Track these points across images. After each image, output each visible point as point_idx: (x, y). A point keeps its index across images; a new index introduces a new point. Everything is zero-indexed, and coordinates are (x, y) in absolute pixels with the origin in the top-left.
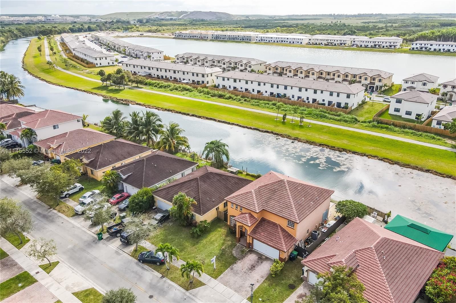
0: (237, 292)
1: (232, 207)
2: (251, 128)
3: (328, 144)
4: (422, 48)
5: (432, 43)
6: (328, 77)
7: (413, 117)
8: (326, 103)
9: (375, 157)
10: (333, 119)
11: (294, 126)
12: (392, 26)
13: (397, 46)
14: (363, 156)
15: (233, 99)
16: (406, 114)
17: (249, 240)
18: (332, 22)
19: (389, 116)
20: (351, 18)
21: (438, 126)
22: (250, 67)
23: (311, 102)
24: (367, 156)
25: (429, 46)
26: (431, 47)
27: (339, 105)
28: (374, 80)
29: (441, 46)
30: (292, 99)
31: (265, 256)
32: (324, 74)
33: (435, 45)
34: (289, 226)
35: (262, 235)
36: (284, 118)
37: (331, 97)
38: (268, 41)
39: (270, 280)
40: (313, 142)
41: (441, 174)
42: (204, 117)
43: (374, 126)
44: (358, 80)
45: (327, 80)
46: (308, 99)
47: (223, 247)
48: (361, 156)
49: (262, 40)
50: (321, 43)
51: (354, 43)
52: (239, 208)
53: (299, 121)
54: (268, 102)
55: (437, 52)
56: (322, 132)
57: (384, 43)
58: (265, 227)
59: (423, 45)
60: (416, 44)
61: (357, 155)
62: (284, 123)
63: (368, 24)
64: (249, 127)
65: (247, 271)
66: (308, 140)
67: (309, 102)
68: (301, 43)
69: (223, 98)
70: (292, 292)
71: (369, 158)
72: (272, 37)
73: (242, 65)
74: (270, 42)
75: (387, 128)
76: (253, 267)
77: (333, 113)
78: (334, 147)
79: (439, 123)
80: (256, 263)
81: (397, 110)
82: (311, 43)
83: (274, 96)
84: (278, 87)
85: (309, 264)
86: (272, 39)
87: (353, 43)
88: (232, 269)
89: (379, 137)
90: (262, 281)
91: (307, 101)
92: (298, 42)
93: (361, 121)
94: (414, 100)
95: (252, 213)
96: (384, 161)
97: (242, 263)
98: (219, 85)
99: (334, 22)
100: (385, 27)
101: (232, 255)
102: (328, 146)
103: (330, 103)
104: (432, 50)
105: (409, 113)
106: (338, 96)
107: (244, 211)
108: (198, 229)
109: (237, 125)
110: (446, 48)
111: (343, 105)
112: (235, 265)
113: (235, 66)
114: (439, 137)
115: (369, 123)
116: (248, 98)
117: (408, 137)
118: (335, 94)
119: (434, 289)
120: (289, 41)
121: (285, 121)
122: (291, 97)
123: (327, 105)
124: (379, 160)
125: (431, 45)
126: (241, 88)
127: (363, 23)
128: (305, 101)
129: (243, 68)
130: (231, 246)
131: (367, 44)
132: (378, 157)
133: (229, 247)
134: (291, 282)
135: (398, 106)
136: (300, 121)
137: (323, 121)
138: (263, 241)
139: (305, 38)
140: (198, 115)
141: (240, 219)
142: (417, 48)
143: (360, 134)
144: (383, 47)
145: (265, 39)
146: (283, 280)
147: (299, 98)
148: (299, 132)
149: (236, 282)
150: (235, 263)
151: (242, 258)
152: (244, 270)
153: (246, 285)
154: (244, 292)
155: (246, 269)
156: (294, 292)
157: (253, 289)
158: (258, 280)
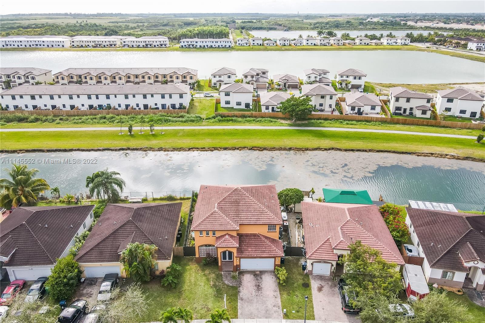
0: (269, 317)
1: (201, 235)
2: (99, 150)
3: (197, 146)
4: (189, 46)
5: (197, 41)
6: (137, 80)
7: (243, 107)
8: (160, 106)
9: (244, 148)
10: (179, 121)
11: (146, 136)
12: (144, 25)
13: (167, 44)
14: (234, 150)
15: (42, 121)
16: (237, 105)
17: (236, 262)
18: (77, 22)
19: (223, 109)
20: (92, 17)
21: (267, 111)
22: (33, 78)
23: (142, 108)
24: (238, 149)
25: (194, 43)
26: (196, 44)
27: (173, 106)
28: (185, 78)
29: (204, 42)
30: (120, 109)
31: (257, 271)
32: (132, 77)
33: (200, 42)
34: (270, 231)
35: (250, 251)
36: (130, 131)
37: (163, 99)
38: (16, 46)
39: (284, 290)
40: (181, 148)
41: (300, 149)
42: (21, 150)
43: (220, 121)
44: (169, 79)
45: (136, 83)
46: (138, 105)
47: (212, 283)
48: (232, 150)
49: (7, 45)
50: (88, 45)
51: (125, 43)
52: (211, 234)
53: (148, 130)
54: (94, 117)
55: (203, 48)
56: (180, 136)
57: (155, 42)
58: (247, 242)
59: (190, 43)
60: (184, 42)
61: (229, 150)
62: (131, 136)
63: (118, 23)
64: (96, 148)
65: (257, 294)
66: (174, 147)
67: (140, 109)
68: (63, 46)
69: (27, 122)
70: (310, 289)
71: (240, 150)
72: (21, 40)
73: (19, 77)
74: (20, 47)
75: (232, 120)
76: (258, 287)
77: (175, 115)
78: (204, 148)
79: (267, 108)
80: (256, 281)
81: (228, 103)
82: (75, 45)
83: (95, 109)
84: (97, 98)
85: (314, 256)
86: (21, 43)
87: (123, 44)
88: (242, 299)
89: (232, 129)
90: (279, 295)
91: (137, 108)
92: (59, 45)
93: (205, 119)
94: (241, 91)
95: (230, 233)
96: (254, 150)
97: (245, 288)
98: (7, 106)
99: (79, 22)
100: (137, 26)
101: (228, 286)
102: (198, 149)
103: (163, 106)
104: (198, 47)
105: (239, 104)
106: (171, 97)
107: (218, 234)
108: (170, 278)
109: (78, 150)
110: (209, 44)
111: (177, 106)
112: (241, 294)
113: (9, 79)
114: (274, 120)
115: (215, 118)
116: (62, 116)
117: (253, 124)
118: (167, 96)
119: (398, 232)
120: (46, 44)
121: (132, 133)
122: (117, 107)
123: (160, 108)
124: (250, 149)
125: (196, 42)
126: (45, 106)
127: (110, 22)
128: (135, 109)
129: (22, 81)
130: (217, 278)
131: (138, 44)
132: (247, 148)
133: (216, 280)
134: (301, 282)
135: (228, 98)
136: (151, 130)
137: (170, 125)
138: (255, 256)
139: (65, 39)
140: (10, 149)
141: (223, 244)
142: (185, 46)
143: (216, 130)
144: (155, 46)
145: (10, 43)
146: (294, 283)
147: (127, 106)
148: (158, 142)
149: (258, 309)
150: (239, 292)
151: (240, 284)
152: (254, 293)
153: (270, 307)
154: (274, 314)
155: (254, 292)
156: (312, 289)
157: (279, 306)
158: (274, 295)
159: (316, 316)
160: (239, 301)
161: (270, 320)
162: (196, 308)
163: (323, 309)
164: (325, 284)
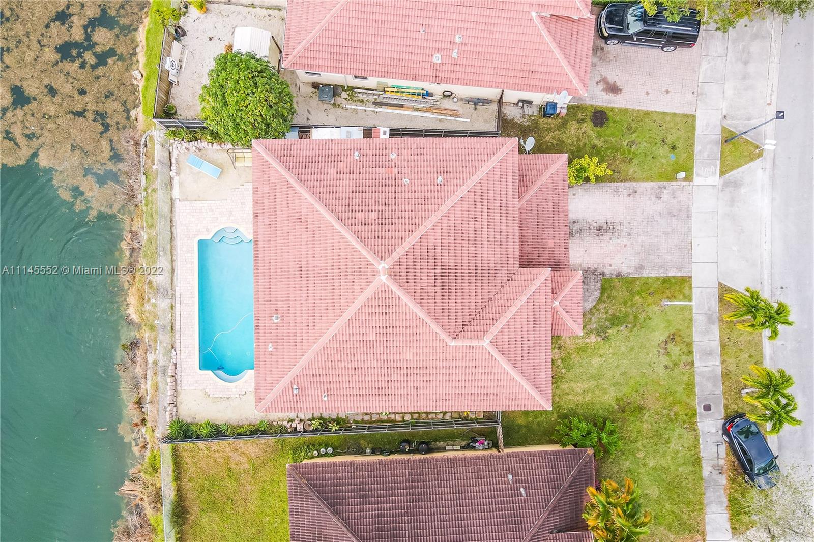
0: (688, 211)
65: (624, 234)
76: (604, 229)
80: (586, 233)
88: (641, 268)
90: (627, 184)
97: (608, 261)
101: (600, 300)
112: (625, 270)
134: (588, 127)
149: (666, 234)
150: (618, 275)
151: (593, 273)
152: (623, 241)
153: (660, 207)
154: (679, 199)
155: (619, 241)
156: (610, 105)
157: (660, 187)
158: (629, 195)
159: (687, 110)
160: (645, 275)
161: (694, 210)
162: (666, 367)
163: (667, 92)
164: (597, 72)
